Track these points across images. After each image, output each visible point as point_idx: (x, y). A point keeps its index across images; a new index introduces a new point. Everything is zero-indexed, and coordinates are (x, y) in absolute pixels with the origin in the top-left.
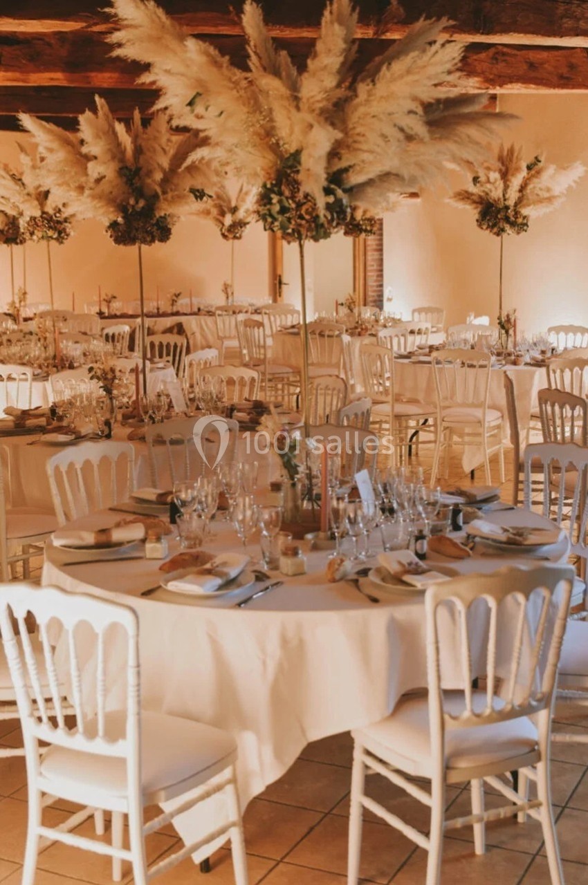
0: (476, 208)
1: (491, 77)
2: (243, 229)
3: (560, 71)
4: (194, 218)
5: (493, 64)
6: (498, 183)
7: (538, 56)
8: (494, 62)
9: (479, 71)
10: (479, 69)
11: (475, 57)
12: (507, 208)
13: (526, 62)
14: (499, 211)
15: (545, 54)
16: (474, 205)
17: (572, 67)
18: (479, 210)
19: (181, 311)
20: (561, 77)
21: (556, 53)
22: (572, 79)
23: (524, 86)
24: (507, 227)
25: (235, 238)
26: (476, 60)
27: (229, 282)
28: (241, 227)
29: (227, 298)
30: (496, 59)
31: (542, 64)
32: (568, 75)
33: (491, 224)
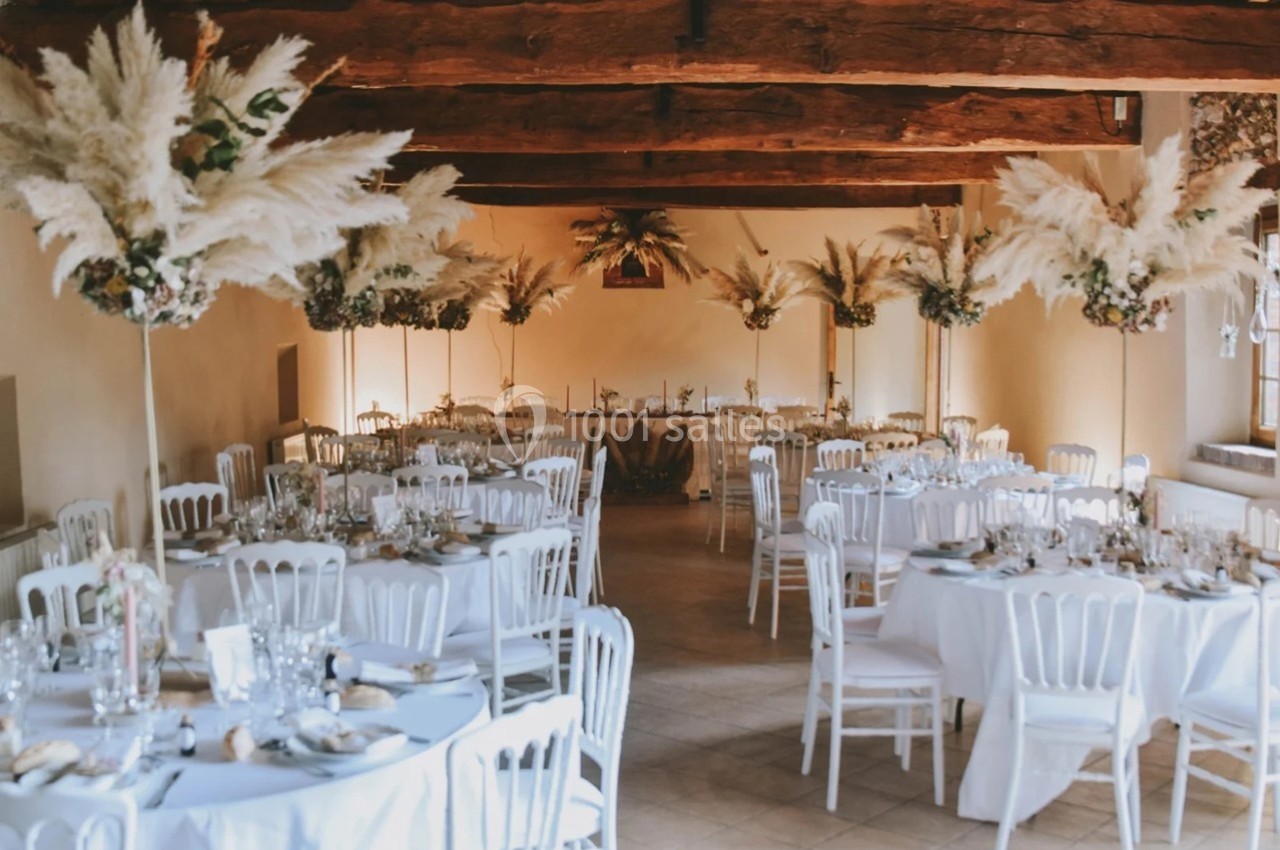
0: (915, 292)
1: (962, 130)
2: (770, 317)
3: (1057, 122)
4: (714, 303)
5: (964, 115)
6: (931, 261)
7: (1028, 104)
8: (967, 112)
9: (946, 123)
10: (945, 120)
11: (941, 107)
12: (951, 291)
13: (1011, 112)
14: (942, 296)
15: (1037, 102)
16: (913, 289)
17: (1074, 116)
18: (920, 295)
19: (694, 412)
20: (1060, 129)
21: (1053, 100)
22: (1075, 132)
23: (1008, 141)
24: (952, 316)
25: (760, 327)
26: (941, 111)
27: (753, 378)
28: (767, 315)
29: (751, 397)
30: (970, 110)
31: (1034, 113)
32: (1069, 128)
33: (933, 313)
